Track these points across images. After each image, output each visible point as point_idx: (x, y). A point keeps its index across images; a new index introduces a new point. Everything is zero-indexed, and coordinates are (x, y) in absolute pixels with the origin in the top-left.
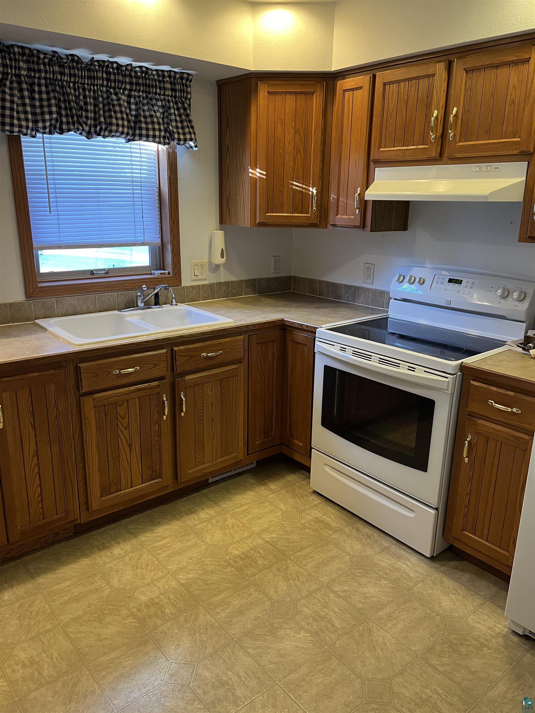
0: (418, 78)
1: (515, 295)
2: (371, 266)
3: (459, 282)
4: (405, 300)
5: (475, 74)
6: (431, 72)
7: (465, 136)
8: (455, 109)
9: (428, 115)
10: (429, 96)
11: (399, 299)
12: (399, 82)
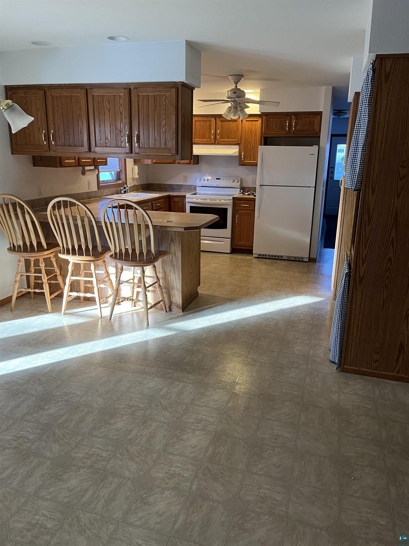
0: (206, 121)
1: (236, 181)
2: (186, 177)
3: (220, 179)
4: (202, 186)
5: (223, 122)
6: (210, 120)
7: (222, 138)
8: (218, 131)
9: (210, 132)
10: (210, 126)
11: (200, 186)
12: (200, 121)
